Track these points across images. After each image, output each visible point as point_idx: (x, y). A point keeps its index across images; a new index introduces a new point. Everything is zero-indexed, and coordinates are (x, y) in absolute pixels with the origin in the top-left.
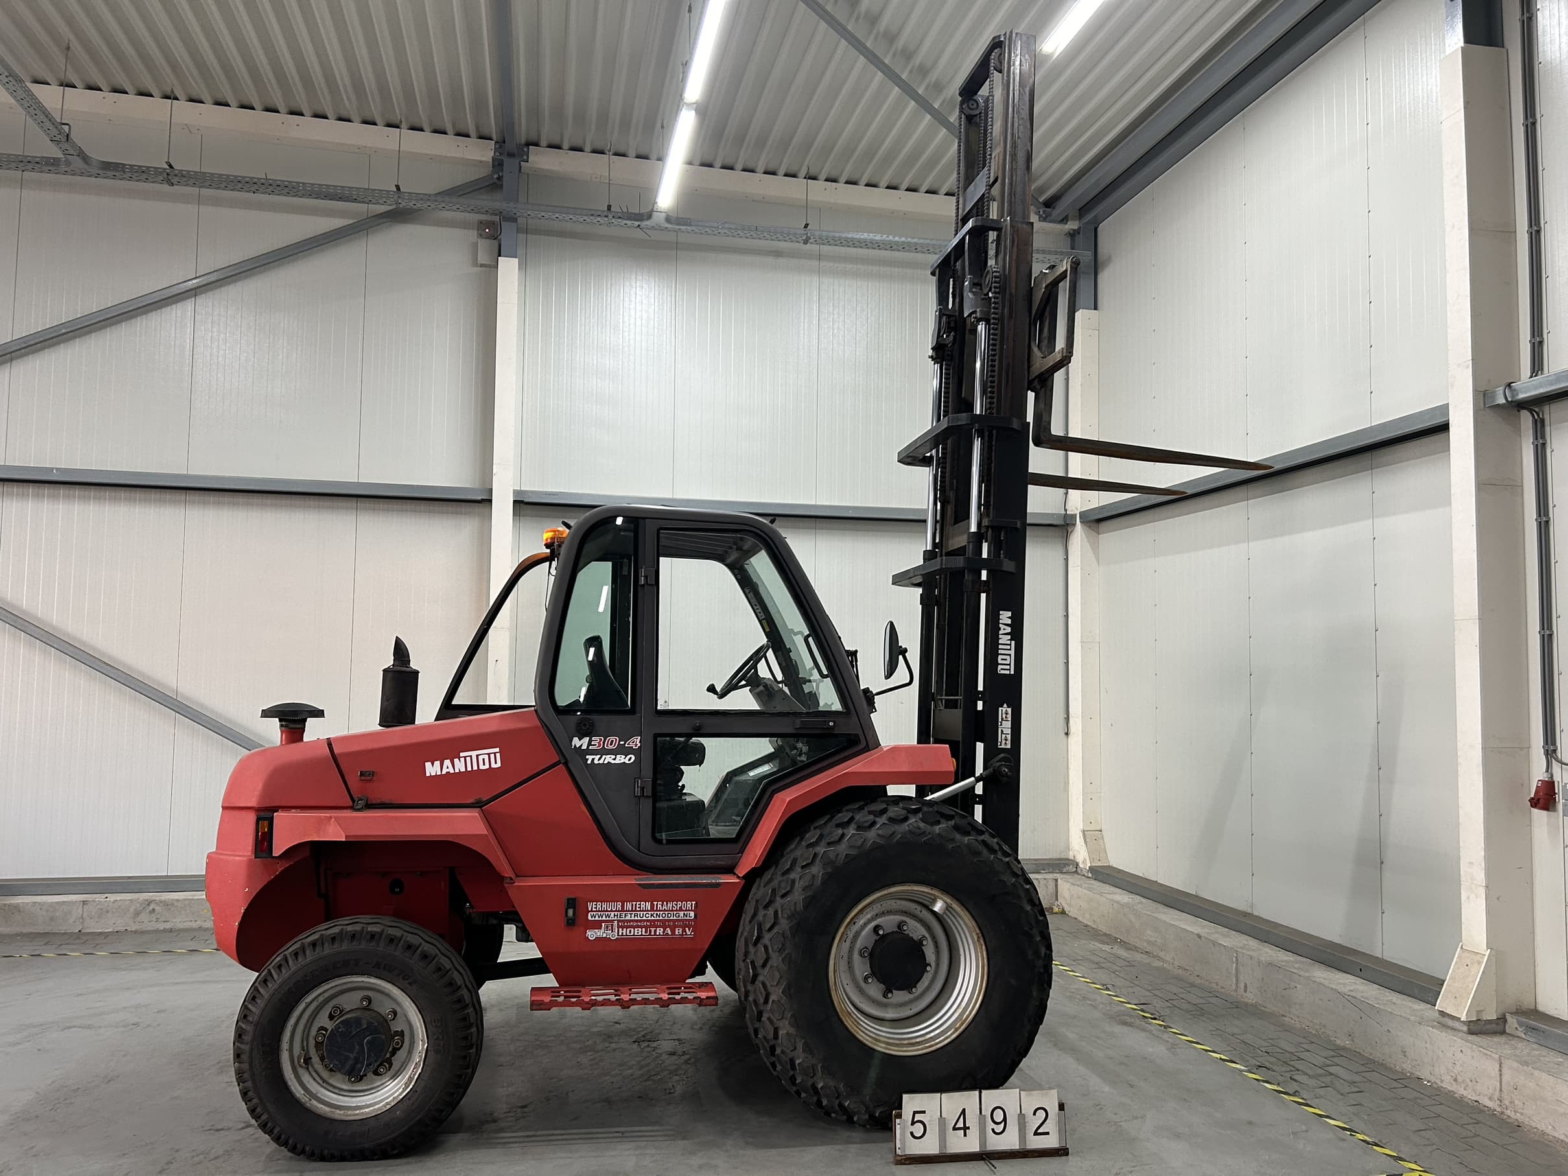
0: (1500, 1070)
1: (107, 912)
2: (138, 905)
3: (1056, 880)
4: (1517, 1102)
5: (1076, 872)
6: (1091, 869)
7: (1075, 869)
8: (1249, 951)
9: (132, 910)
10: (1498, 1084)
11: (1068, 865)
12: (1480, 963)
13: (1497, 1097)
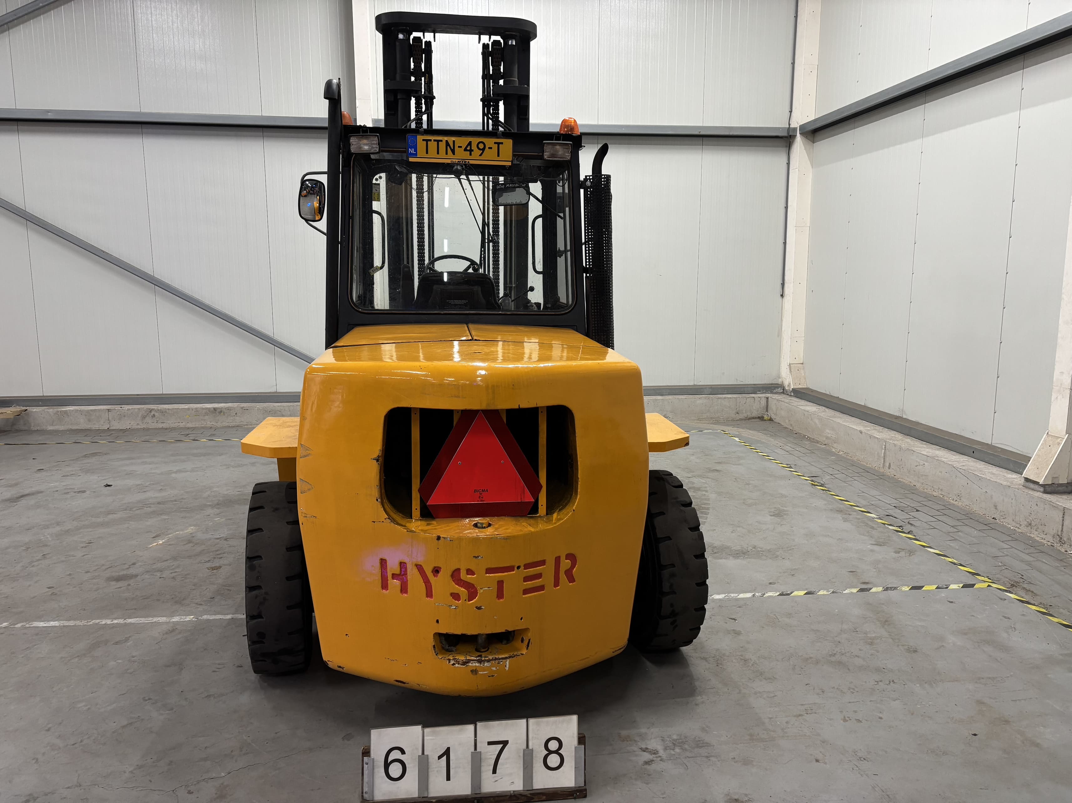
0: (1063, 517)
1: (124, 416)
2: (144, 412)
3: (767, 398)
5: (783, 393)
6: (794, 390)
7: (782, 391)
8: (895, 441)
9: (140, 415)
10: (1061, 526)
11: (778, 388)
12: (1059, 444)
13: (1059, 535)
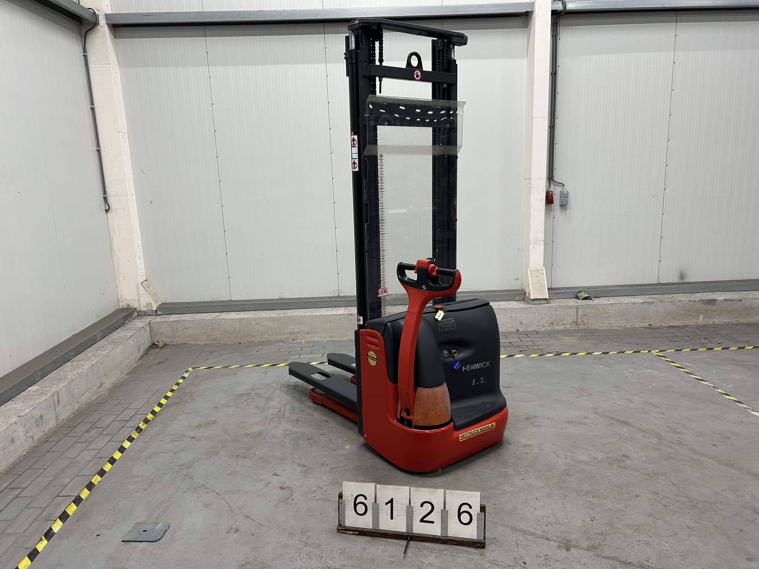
3: (149, 324)
4: (585, 321)
5: (139, 316)
6: (159, 308)
7: (136, 314)
10: (576, 317)
12: (542, 274)
13: (575, 322)
